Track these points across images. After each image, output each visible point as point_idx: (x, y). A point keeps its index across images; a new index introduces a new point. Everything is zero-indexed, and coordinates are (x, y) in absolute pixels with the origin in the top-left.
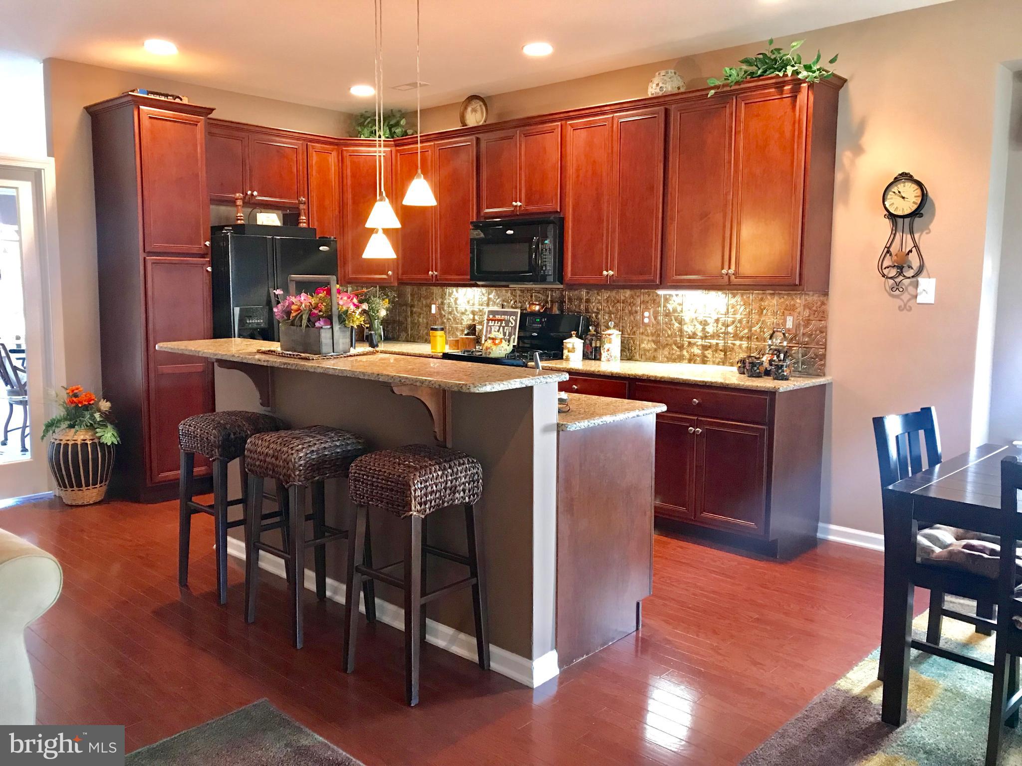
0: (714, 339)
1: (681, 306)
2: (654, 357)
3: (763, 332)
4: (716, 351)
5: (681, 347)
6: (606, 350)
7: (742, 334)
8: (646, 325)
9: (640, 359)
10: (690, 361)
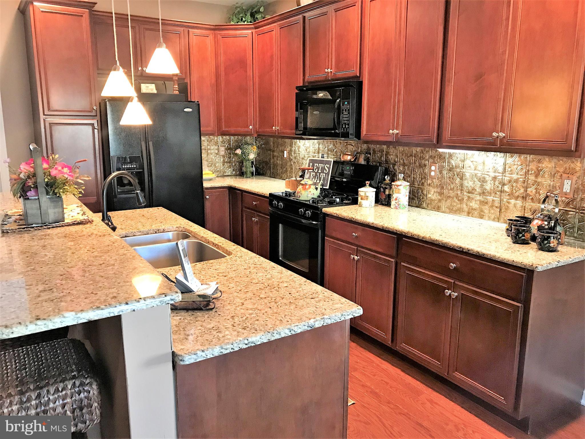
0: (491, 196)
1: (463, 163)
2: (438, 207)
3: (539, 193)
4: (492, 206)
5: (461, 201)
6: (394, 199)
7: (517, 194)
8: (432, 178)
9: (427, 207)
10: (469, 213)
